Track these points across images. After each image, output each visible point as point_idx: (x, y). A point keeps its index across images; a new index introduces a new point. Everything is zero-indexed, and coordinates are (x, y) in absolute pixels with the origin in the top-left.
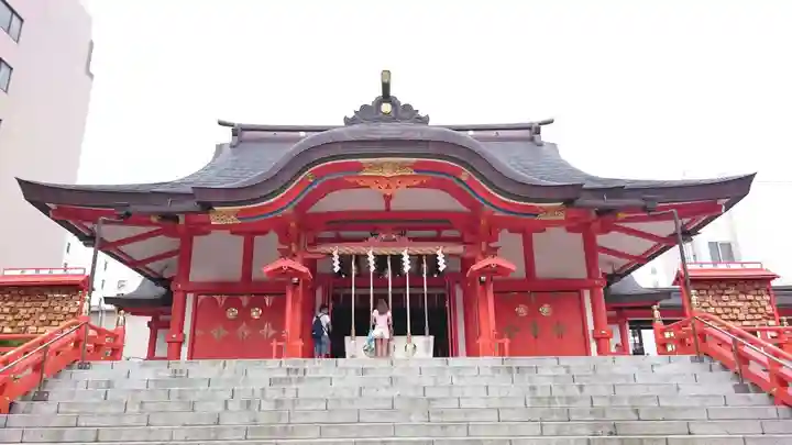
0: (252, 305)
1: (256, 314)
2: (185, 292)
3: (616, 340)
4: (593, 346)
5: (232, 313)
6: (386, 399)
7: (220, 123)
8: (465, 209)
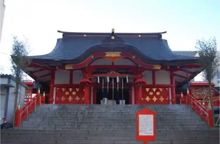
0: (73, 91)
1: (74, 93)
2: (54, 87)
5: (67, 93)
6: (112, 112)
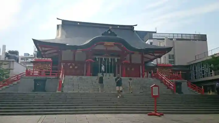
0: (75, 65)
2: (61, 62)
3: (146, 75)
4: (141, 76)
5: (71, 67)
7: (58, 19)
8: (121, 50)
